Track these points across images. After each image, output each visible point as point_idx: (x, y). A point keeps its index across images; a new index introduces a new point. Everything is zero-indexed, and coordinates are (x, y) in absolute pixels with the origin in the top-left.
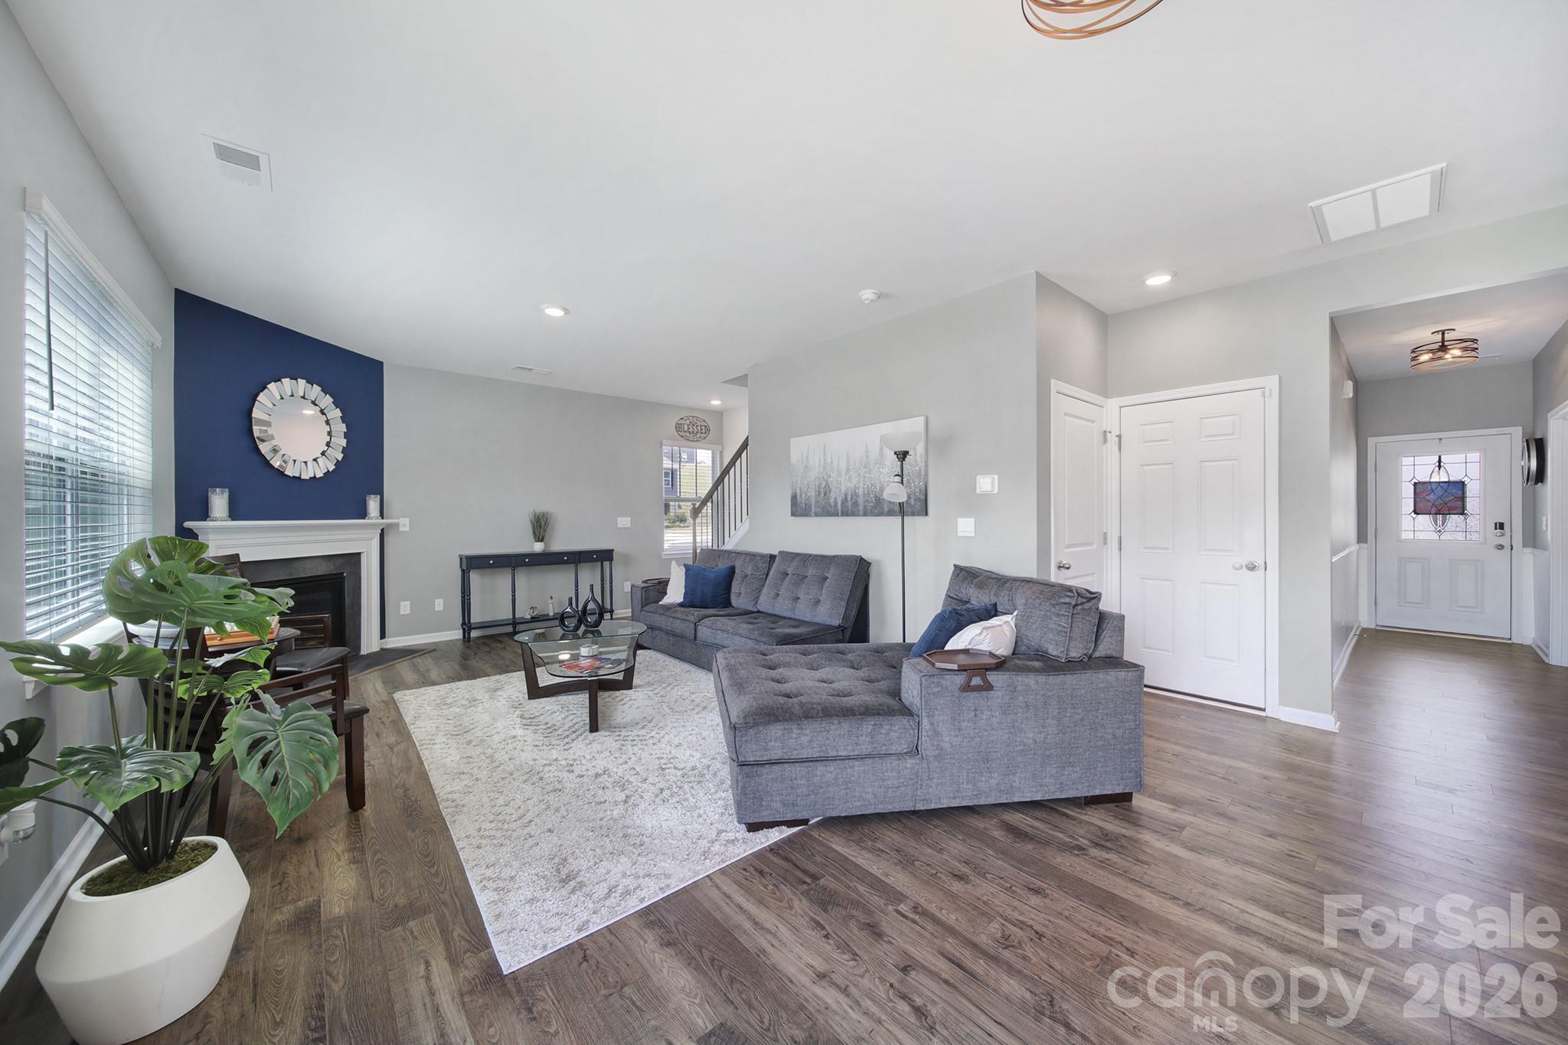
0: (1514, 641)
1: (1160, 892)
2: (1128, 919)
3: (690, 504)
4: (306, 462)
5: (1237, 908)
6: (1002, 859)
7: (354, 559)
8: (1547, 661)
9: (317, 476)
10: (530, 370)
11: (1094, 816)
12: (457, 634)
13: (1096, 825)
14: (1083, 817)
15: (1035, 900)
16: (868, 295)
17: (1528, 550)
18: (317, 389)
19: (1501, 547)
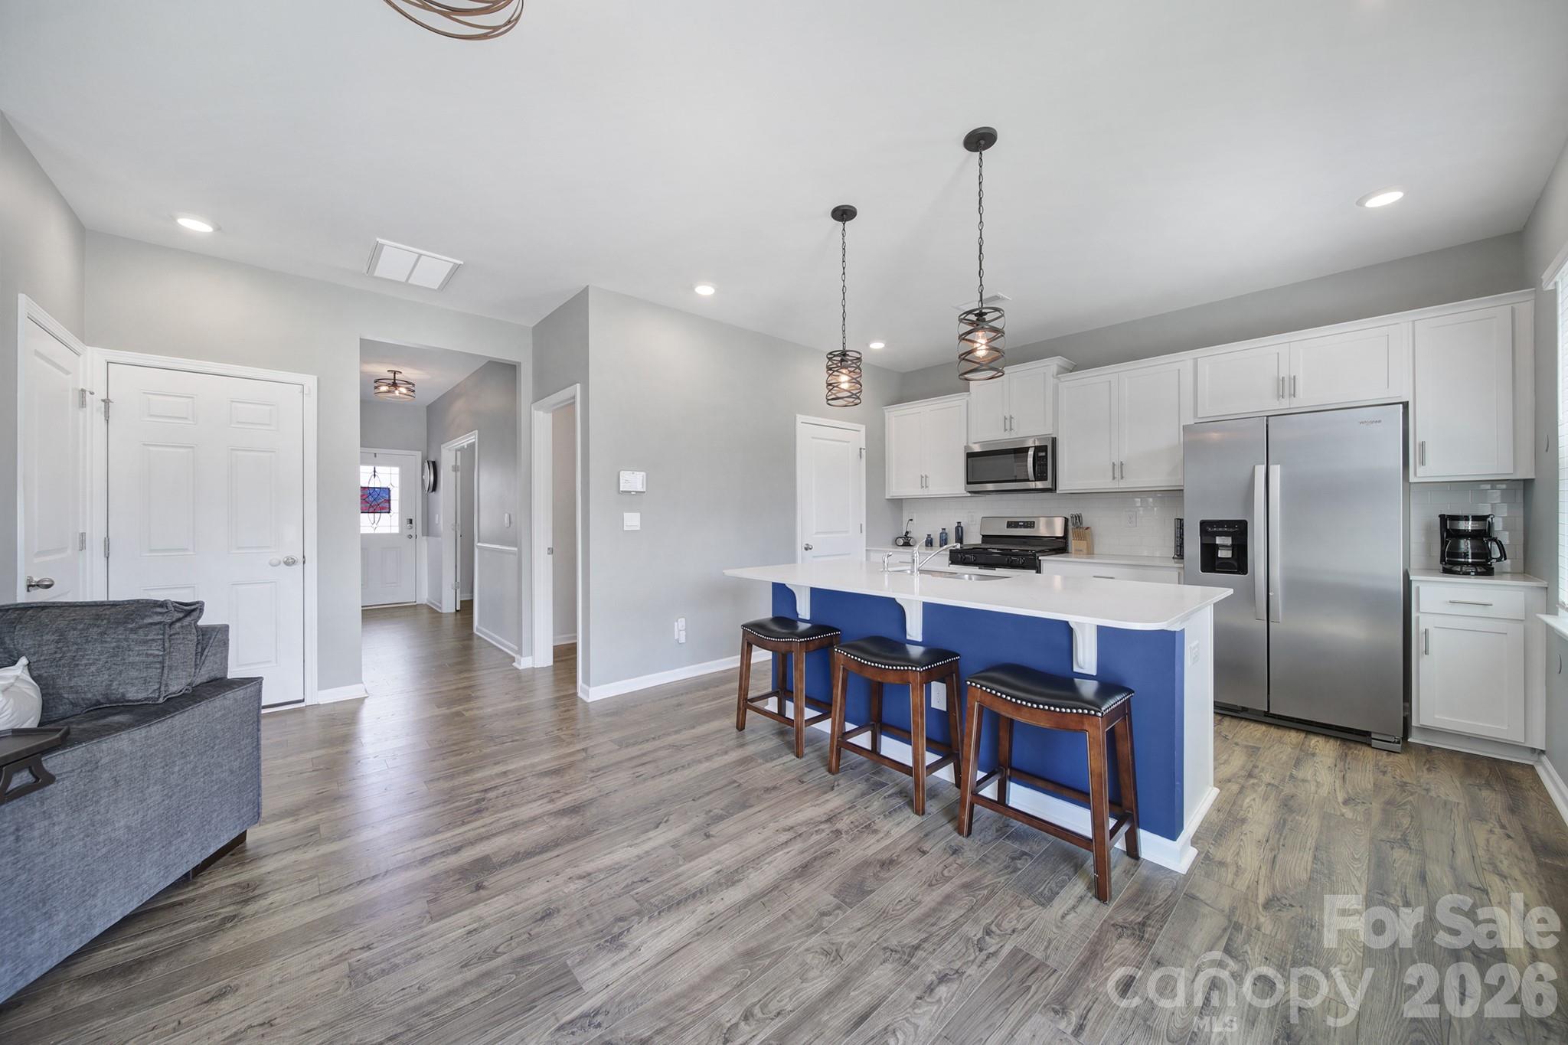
0: (418, 603)
1: (346, 887)
2: (339, 929)
5: (409, 851)
6: (129, 1013)
8: (440, 611)
11: (214, 881)
13: (227, 887)
14: (202, 891)
15: (225, 1004)
17: (425, 537)
19: (410, 537)
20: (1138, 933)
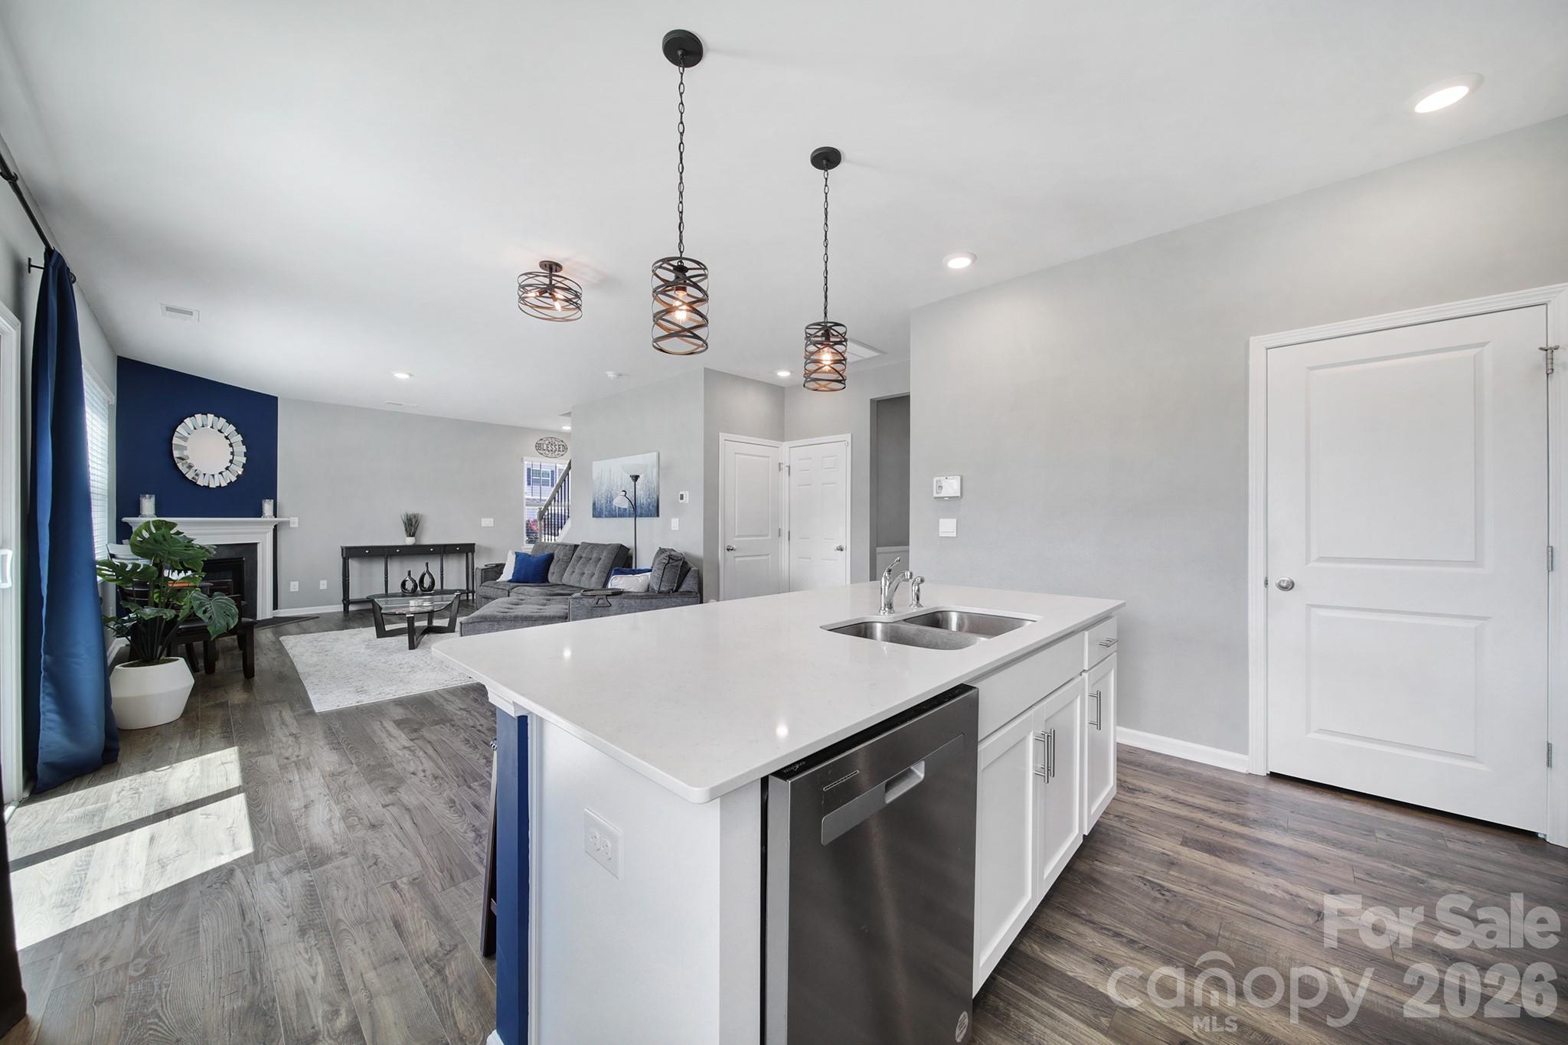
3: (537, 507)
4: (213, 475)
7: (252, 548)
9: (222, 486)
10: (401, 405)
12: (340, 608)
16: (611, 374)
18: (222, 421)
20: (435, 961)
